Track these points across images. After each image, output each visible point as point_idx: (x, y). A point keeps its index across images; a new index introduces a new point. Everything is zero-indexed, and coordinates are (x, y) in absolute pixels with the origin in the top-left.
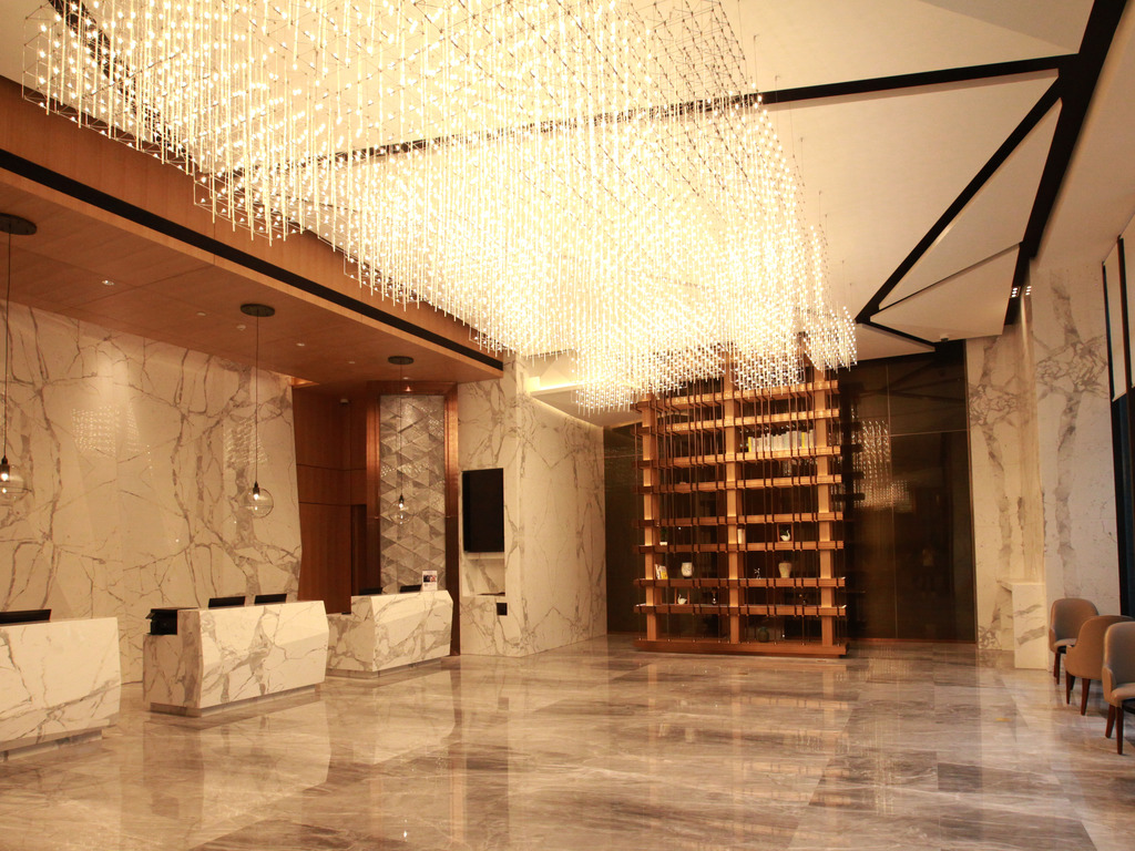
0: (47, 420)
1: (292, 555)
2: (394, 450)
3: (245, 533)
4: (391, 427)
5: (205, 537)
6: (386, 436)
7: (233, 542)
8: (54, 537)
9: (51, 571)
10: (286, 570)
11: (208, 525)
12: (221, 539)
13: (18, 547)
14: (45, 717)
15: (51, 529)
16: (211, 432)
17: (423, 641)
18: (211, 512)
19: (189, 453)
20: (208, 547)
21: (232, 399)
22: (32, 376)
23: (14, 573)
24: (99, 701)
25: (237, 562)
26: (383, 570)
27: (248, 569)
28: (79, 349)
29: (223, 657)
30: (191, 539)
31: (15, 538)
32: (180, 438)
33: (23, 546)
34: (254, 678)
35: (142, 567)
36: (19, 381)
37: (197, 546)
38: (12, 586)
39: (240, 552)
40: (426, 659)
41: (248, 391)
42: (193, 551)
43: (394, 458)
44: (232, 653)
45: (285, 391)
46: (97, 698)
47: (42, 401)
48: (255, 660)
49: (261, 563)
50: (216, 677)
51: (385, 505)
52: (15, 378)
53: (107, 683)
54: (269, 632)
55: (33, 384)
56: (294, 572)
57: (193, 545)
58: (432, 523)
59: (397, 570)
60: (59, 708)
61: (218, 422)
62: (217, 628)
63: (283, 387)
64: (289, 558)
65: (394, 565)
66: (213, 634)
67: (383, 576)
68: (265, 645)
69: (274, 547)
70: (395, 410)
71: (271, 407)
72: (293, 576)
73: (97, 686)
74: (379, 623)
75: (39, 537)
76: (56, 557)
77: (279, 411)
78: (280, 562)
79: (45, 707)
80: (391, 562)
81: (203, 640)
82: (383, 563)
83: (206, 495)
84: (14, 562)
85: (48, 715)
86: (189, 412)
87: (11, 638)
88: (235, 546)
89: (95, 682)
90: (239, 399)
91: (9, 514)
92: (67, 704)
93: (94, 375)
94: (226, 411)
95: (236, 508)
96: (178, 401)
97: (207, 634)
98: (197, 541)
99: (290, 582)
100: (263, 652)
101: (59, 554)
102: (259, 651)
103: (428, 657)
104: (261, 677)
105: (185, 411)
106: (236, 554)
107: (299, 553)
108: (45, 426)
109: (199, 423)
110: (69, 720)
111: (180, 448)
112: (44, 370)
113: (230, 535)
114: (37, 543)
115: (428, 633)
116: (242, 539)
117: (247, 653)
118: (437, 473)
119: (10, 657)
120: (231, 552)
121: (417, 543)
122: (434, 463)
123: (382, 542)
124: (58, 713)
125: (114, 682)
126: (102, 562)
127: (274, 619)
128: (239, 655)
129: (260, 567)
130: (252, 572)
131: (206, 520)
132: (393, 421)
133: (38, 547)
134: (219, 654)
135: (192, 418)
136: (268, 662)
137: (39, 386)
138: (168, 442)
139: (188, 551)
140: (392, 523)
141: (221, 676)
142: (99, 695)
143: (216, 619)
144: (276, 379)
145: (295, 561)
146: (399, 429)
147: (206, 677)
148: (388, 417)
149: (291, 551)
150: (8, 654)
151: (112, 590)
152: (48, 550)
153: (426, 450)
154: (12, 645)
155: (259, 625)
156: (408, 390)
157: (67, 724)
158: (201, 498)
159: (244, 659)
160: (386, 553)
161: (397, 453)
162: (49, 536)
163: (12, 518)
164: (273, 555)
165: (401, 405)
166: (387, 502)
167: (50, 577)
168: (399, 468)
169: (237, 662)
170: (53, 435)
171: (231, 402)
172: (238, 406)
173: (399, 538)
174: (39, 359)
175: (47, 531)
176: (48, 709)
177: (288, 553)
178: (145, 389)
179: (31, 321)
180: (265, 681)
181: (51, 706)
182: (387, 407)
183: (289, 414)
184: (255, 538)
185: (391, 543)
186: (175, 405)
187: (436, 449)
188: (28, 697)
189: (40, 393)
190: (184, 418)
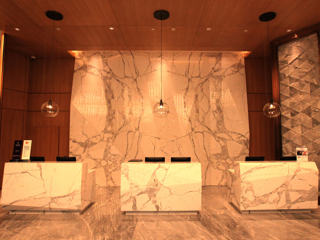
0: (138, 89)
1: (244, 136)
2: (287, 75)
3: (220, 127)
4: (285, 62)
5: (200, 128)
6: (282, 69)
7: (215, 130)
8: (140, 130)
9: (138, 142)
10: (241, 143)
11: (202, 123)
12: (209, 129)
13: (128, 133)
14: (51, 201)
15: (139, 127)
16: (203, 84)
17: (287, 196)
18: (203, 118)
19: (192, 94)
20: (202, 133)
21: (213, 69)
22: (132, 74)
23: (128, 142)
24: (71, 198)
25: (217, 140)
26: (283, 146)
27: (221, 142)
28: (150, 62)
29: (131, 188)
30: (193, 130)
31: (127, 130)
32: (187, 89)
33: (129, 133)
34: (151, 202)
35: (173, 141)
36: (127, 77)
37: (196, 132)
38: (127, 146)
39: (218, 135)
40: (291, 208)
41: (220, 64)
42: (194, 135)
43: (287, 80)
44: (136, 186)
45: (241, 60)
46: (71, 197)
47: (136, 82)
48: (151, 192)
49: (228, 140)
50: (128, 197)
51: (284, 108)
52: (126, 76)
53: (75, 191)
54: (160, 178)
55: (133, 77)
56: (246, 144)
57: (193, 132)
58: (313, 116)
59: (292, 146)
60: (55, 198)
61: (206, 80)
62: (129, 173)
63: (239, 58)
64: (242, 138)
65: (290, 143)
66: (127, 176)
67: (284, 149)
68: (157, 185)
69: (235, 133)
70: (286, 52)
71: (233, 69)
72: (245, 147)
73: (71, 192)
74: (244, 180)
75: (134, 130)
76: (140, 137)
77: (237, 70)
78: (238, 140)
79: (50, 196)
80: (288, 141)
81: (122, 178)
82: (284, 142)
83: (200, 111)
84: (127, 138)
85: (52, 200)
86: (192, 77)
87: (42, 167)
88: (216, 132)
89: (70, 190)
90: (216, 68)
91: (125, 122)
92: (58, 197)
93: (155, 70)
94: (211, 75)
95: (216, 116)
96: (187, 74)
97: (124, 175)
98: (196, 130)
99: (243, 150)
100: (155, 189)
101: (142, 136)
102: (153, 187)
103: (294, 207)
104: (156, 202)
105: (190, 77)
106: (216, 136)
107: (248, 136)
108: (138, 91)
109: (196, 81)
110: (60, 204)
111: (187, 92)
112: (137, 72)
113: (213, 127)
114: (133, 132)
115: (292, 191)
116: (219, 129)
117: (145, 188)
118: (316, 83)
119: (41, 175)
120: (214, 135)
121: (304, 130)
122: (313, 78)
123: (282, 129)
124: (55, 200)
125: (78, 191)
126: (159, 139)
127: (165, 172)
128: (140, 188)
129: (227, 141)
130: (224, 144)
131: (200, 121)
132: (286, 59)
133: (133, 133)
134: (129, 186)
135: (193, 80)
136: (159, 194)
137: (135, 77)
138: (182, 91)
139: (191, 135)
140: (287, 118)
141: (131, 197)
142: (72, 196)
143: (129, 168)
144: (236, 56)
145: (246, 139)
146: (289, 62)
147: (123, 196)
148: (283, 57)
149: (244, 135)
150: (40, 174)
151: (163, 149)
152: (137, 134)
153: (307, 71)
154: (42, 170)
155: (154, 174)
156: (296, 36)
157: (59, 205)
158: (198, 112)
159: (144, 190)
160: (285, 135)
161: (289, 77)
162: (138, 129)
163: (125, 123)
164: (234, 136)
165: (291, 48)
166: (285, 106)
167: (138, 144)
168: (291, 85)
169: (140, 192)
170: (140, 94)
171: (213, 70)
172: (216, 71)
173: (292, 127)
174: (135, 69)
175: (137, 127)
176: (51, 198)
177: (242, 135)
178: (174, 71)
179: (132, 57)
180: (158, 203)
181: (52, 197)
182: (282, 52)
183: (243, 70)
184: (225, 129)
185: (288, 130)
186: (186, 75)
187: (314, 69)
188: (45, 192)
189: (136, 80)
190: (189, 80)
